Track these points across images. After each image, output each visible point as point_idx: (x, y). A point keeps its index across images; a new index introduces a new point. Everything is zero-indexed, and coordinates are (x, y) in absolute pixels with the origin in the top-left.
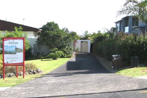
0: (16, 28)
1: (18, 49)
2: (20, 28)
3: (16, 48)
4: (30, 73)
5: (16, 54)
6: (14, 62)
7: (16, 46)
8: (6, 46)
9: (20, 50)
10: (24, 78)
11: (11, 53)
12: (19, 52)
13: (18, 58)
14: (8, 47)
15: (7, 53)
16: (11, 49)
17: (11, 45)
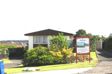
0: (59, 34)
1: (86, 44)
2: (62, 34)
3: (84, 44)
4: (88, 60)
5: (84, 47)
6: (83, 53)
7: (84, 42)
8: (78, 43)
9: (88, 45)
10: (90, 62)
11: (81, 47)
12: (87, 46)
13: (86, 50)
14: (79, 43)
15: (78, 47)
16: (81, 44)
17: (81, 42)
